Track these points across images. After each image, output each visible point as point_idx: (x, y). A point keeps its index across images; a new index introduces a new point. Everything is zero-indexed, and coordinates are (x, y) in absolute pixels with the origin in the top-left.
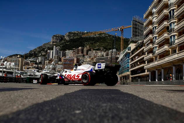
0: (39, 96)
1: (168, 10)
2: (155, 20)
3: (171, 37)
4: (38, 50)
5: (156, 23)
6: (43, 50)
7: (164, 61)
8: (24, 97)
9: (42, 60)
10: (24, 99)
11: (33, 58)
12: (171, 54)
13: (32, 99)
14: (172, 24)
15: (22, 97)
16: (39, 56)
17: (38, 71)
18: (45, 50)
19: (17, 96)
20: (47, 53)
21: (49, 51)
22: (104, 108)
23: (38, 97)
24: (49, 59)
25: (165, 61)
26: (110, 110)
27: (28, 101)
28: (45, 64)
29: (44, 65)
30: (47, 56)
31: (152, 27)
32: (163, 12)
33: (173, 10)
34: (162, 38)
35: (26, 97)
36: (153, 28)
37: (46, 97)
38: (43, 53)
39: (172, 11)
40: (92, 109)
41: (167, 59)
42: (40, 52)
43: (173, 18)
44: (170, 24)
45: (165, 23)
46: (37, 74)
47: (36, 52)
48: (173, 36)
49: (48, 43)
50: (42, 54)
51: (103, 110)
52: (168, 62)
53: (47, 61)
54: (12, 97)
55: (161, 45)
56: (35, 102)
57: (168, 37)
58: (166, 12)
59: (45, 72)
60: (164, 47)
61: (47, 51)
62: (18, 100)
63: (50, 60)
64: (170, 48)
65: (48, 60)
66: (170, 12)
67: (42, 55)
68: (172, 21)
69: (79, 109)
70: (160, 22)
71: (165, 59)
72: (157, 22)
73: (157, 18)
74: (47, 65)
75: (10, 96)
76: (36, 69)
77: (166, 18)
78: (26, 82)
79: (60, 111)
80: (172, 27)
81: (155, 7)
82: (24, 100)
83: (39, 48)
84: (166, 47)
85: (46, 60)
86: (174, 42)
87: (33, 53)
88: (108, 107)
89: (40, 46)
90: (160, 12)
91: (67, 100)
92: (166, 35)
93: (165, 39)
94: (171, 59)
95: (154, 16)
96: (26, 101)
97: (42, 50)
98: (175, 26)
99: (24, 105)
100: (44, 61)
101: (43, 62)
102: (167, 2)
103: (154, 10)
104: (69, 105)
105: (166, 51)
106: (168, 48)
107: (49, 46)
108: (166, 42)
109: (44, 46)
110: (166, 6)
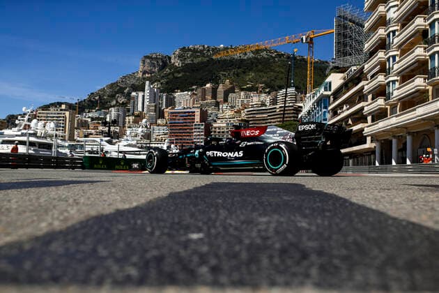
0: (105, 199)
2: (392, 15)
3: (432, 56)
4: (108, 91)
5: (395, 23)
6: (121, 91)
7: (413, 116)
8: (71, 201)
9: (118, 115)
10: (69, 205)
11: (98, 110)
12: (430, 97)
13: (87, 205)
14: (436, 23)
15: (67, 201)
16: (111, 107)
17: (110, 142)
18: (126, 91)
19: (54, 199)
20: (129, 100)
21: (134, 94)
22: (263, 227)
23: (104, 201)
24: (136, 113)
25: (415, 115)
26: (277, 232)
27: (78, 210)
28: (127, 125)
29: (124, 127)
30: (130, 106)
31: (385, 31)
34: (409, 59)
35: (75, 200)
36: (388, 35)
37: (123, 201)
38: (122, 100)
40: (231, 230)
41: (421, 111)
42: (112, 96)
44: (432, 25)
45: (420, 22)
46: (108, 147)
47: (105, 97)
48: (437, 55)
49: (133, 75)
50: (117, 102)
51: (259, 231)
52: (423, 119)
53: (131, 118)
54: (42, 200)
55: (406, 76)
56: (93, 213)
57: (425, 56)
59: (125, 143)
60: (413, 81)
61: (129, 93)
62: (54, 207)
63: (138, 116)
64: (429, 84)
65: (133, 114)
67: (118, 104)
68: (436, 17)
69: (199, 230)
70: (406, 20)
71: (415, 110)
72: (399, 20)
73: (398, 10)
74: (129, 127)
75: (38, 198)
76: (105, 136)
77: (421, 7)
78: (83, 168)
79: (152, 233)
80: (436, 32)
82: (69, 209)
83: (112, 86)
84: (419, 82)
85: (128, 116)
87: (97, 98)
88: (273, 225)
89: (113, 82)
91: (172, 208)
92: (419, 52)
93: (418, 61)
94: (430, 111)
95: (391, 4)
96: (73, 211)
97: (117, 93)
99: (66, 219)
100: (124, 119)
101: (121, 120)
104: (176, 220)
105: (417, 91)
106: (425, 84)
107: (134, 81)
108: (420, 68)
109: (122, 81)
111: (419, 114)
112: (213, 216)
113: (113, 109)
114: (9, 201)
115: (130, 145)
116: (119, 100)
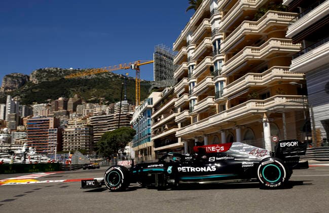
1: (212, 40)
2: (191, 54)
3: (217, 84)
5: (193, 60)
7: (207, 124)
12: (217, 111)
14: (218, 62)
31: (187, 65)
32: (203, 42)
33: (219, 40)
34: (203, 85)
36: (189, 68)
39: (217, 42)
41: (212, 120)
43: (219, 53)
44: (215, 63)
45: (208, 61)
48: (219, 83)
52: (213, 126)
55: (202, 96)
57: (213, 83)
58: (209, 42)
60: (206, 100)
64: (216, 102)
66: (214, 43)
68: (218, 58)
70: (200, 59)
71: (208, 119)
72: (195, 59)
73: (194, 52)
77: (208, 51)
80: (218, 68)
81: (191, 32)
84: (210, 101)
86: (222, 92)
90: (198, 41)
92: (209, 80)
93: (208, 87)
94: (215, 121)
95: (190, 48)
98: (222, 66)
102: (210, 25)
103: (190, 38)
105: (209, 107)
106: (213, 102)
108: (210, 91)
110: (208, 33)
111: (211, 123)
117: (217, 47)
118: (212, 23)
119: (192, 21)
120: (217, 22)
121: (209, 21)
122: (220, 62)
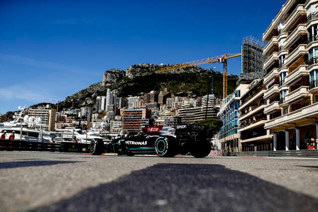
1: (306, 26)
2: (282, 44)
3: (312, 73)
4: (80, 95)
5: (284, 49)
6: (89, 95)
7: (299, 115)
8: (65, 176)
9: (87, 113)
10: (65, 180)
11: (72, 109)
12: (312, 102)
13: (78, 180)
15: (62, 176)
16: (82, 106)
17: (80, 132)
18: (93, 96)
19: (53, 175)
20: (95, 102)
21: (98, 97)
23: (88, 177)
24: (100, 111)
25: (302, 114)
26: (215, 200)
27: (74, 184)
28: (93, 120)
29: (91, 121)
30: (95, 106)
31: (278, 55)
32: (297, 29)
33: (315, 26)
34: (295, 75)
35: (68, 176)
36: (280, 58)
37: (101, 177)
38: (90, 102)
39: (313, 28)
41: (305, 112)
42: (83, 99)
43: (315, 39)
44: (311, 51)
45: (302, 49)
46: (79, 136)
47: (78, 100)
48: (315, 72)
49: (98, 85)
50: (86, 103)
52: (307, 117)
53: (96, 115)
54: (45, 175)
55: (294, 87)
56: (85, 185)
57: (307, 72)
58: (303, 29)
59: (92, 133)
60: (299, 90)
61: (95, 97)
62: (56, 180)
63: (101, 113)
64: (310, 92)
65: (97, 112)
66: (310, 30)
67: (87, 105)
68: (313, 45)
70: (292, 47)
71: (301, 111)
72: (287, 47)
73: (286, 41)
74: (95, 122)
75: (41, 174)
76: (76, 128)
79: (131, 200)
80: (314, 56)
81: (282, 21)
82: (67, 182)
83: (83, 92)
84: (303, 91)
85: (94, 113)
87: (72, 100)
88: (211, 196)
89: (84, 89)
90: (291, 29)
91: (138, 183)
92: (303, 70)
93: (302, 76)
94: (309, 112)
95: (281, 37)
96: (70, 184)
97: (86, 97)
99: (68, 190)
100: (91, 116)
101: (89, 117)
102: (304, 11)
103: (281, 27)
104: (144, 191)
105: (302, 97)
106: (307, 92)
107: (99, 89)
108: (304, 81)
109: (90, 89)
110: (303, 19)
111: (304, 114)
112: (168, 189)
113: (83, 108)
114: (22, 176)
115: (94, 135)
116: (88, 102)
117: (313, 33)
118: (307, 9)
119: (284, 9)
120: (313, 7)
121: (304, 7)
122: (315, 50)
